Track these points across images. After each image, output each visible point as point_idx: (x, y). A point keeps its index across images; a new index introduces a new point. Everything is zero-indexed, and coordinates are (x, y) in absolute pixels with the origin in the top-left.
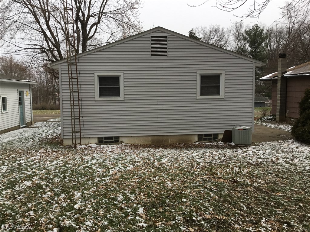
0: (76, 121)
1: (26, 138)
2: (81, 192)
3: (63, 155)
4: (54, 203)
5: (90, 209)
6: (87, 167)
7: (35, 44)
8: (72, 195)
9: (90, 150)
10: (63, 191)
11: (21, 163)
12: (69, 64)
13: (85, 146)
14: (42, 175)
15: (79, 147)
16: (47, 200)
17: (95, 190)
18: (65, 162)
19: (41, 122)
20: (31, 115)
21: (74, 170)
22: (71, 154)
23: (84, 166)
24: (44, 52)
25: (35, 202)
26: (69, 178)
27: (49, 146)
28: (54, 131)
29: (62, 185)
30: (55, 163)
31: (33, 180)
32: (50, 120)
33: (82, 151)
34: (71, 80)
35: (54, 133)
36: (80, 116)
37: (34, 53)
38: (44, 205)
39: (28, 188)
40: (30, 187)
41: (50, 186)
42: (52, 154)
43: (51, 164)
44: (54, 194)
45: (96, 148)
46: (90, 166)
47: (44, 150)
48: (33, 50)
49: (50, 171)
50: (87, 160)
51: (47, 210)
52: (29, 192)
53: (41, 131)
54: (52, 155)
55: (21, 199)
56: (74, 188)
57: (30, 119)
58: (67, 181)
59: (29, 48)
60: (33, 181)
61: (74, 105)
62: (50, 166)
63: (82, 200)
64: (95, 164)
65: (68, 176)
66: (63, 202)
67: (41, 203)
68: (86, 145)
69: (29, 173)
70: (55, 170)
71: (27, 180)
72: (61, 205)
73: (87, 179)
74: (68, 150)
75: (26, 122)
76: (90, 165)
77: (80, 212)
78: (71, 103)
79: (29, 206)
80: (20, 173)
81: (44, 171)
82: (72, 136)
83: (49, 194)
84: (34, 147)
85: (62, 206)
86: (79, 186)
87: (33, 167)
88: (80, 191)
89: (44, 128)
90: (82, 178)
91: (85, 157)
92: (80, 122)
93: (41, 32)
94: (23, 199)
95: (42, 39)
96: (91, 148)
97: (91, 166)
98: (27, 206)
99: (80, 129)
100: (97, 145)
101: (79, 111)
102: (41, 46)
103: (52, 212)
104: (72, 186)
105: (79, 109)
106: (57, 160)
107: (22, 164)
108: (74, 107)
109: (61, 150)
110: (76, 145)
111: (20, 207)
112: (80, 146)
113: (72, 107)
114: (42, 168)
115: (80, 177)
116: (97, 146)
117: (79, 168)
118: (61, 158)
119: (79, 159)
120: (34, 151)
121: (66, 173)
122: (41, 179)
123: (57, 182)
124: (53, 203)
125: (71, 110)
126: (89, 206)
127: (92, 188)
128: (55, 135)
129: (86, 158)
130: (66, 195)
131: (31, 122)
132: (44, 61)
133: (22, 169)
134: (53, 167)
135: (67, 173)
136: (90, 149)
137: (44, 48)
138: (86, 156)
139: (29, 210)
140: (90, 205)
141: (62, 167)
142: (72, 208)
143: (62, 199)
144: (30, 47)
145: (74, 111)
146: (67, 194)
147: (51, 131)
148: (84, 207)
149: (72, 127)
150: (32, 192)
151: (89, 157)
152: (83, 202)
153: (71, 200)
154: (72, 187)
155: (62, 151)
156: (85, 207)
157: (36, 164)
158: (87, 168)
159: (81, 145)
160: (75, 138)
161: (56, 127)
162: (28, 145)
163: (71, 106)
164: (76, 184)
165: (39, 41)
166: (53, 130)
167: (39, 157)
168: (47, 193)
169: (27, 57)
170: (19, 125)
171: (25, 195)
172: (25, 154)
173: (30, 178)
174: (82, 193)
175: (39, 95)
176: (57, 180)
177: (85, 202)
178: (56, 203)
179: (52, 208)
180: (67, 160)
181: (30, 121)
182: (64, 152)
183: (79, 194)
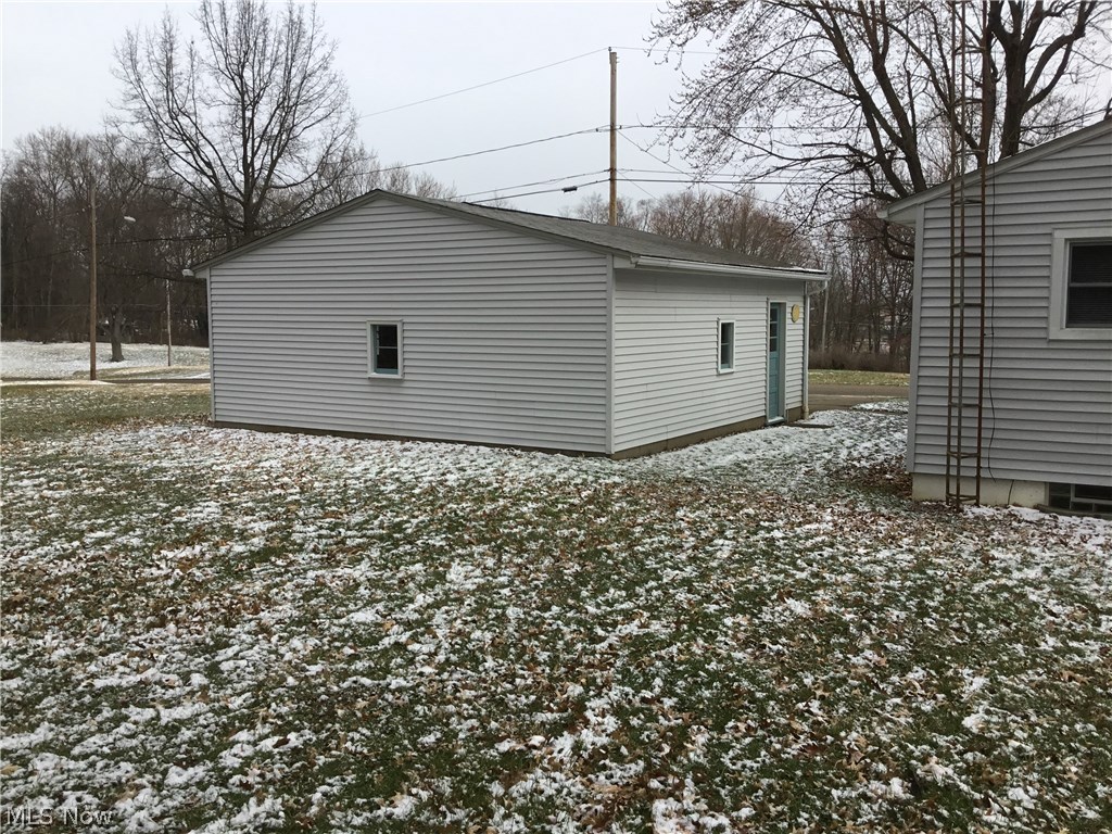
0: (965, 413)
1: (786, 458)
2: (986, 677)
3: (911, 533)
4: (889, 691)
5: (1023, 745)
6: (1005, 588)
7: (831, 143)
8: (951, 678)
9: (1016, 530)
10: (919, 659)
11: (773, 539)
12: (957, 203)
13: (996, 512)
14: (843, 588)
15: (971, 512)
16: (864, 674)
17: (1040, 678)
18: (922, 558)
19: (832, 412)
20: (803, 385)
21: (956, 592)
22: (941, 534)
23: (995, 583)
24: (859, 166)
25: (826, 673)
26: (938, 617)
27: (861, 496)
28: (876, 445)
29: (914, 635)
30: (883, 554)
31: (813, 598)
32: (863, 406)
33: (981, 529)
34: (957, 263)
35: (877, 451)
36: (981, 398)
37: (825, 175)
38: (855, 692)
39: (800, 623)
40: (805, 619)
41: (874, 632)
42: (872, 522)
43: (872, 558)
44: (888, 661)
45: (1039, 523)
46: (1016, 586)
47: (846, 506)
48: (823, 163)
49: (871, 581)
50: (1002, 565)
51: (864, 710)
52: (802, 635)
53: (834, 441)
54: (874, 527)
55: (778, 653)
56: (959, 654)
57: (800, 399)
58: (933, 627)
59: (813, 159)
60: (815, 603)
61: (962, 356)
62: (868, 562)
63: (991, 705)
64: (1037, 585)
65: (936, 610)
66: (922, 696)
67: (844, 680)
68: (996, 506)
69: (800, 575)
70: (888, 580)
71: (798, 597)
72: (914, 705)
73: (1007, 634)
74: (928, 515)
75: (787, 408)
76: (1015, 582)
77: (984, 745)
78: (951, 348)
79: (808, 681)
80: (774, 569)
81: (851, 575)
82: (948, 470)
83: (870, 657)
84: (810, 490)
85: (918, 708)
86: (977, 653)
87: (812, 555)
88: (981, 670)
89: (843, 432)
90: (988, 625)
91: (993, 552)
92: (980, 418)
93: (855, 97)
94: (784, 654)
95: (856, 123)
96: (1019, 522)
97: (1022, 587)
98: (800, 683)
99: (979, 444)
100: (1042, 511)
101: (981, 378)
102: (851, 149)
103: (883, 721)
104: (950, 648)
105: (981, 368)
106: (892, 546)
107: (777, 543)
108: (961, 363)
109: (903, 513)
110: (959, 501)
111: (779, 679)
112: (975, 510)
113: (956, 363)
114: (841, 565)
115: (980, 620)
116: (1042, 515)
117: (976, 589)
118: (906, 540)
119: (970, 554)
120: (811, 506)
121: (927, 597)
122: (841, 600)
123: (896, 622)
124: (883, 691)
125: (951, 373)
126: (1019, 734)
127: (1030, 672)
128: (881, 458)
129: (1002, 556)
130: (929, 674)
131: (802, 409)
132: (856, 199)
133: (777, 559)
134: (879, 568)
135: (932, 599)
136: (1015, 524)
137: (861, 154)
138: (1000, 549)
139: (806, 694)
140: (1022, 729)
141: (912, 575)
142: (955, 727)
143: (917, 684)
144: (815, 152)
145: (961, 378)
146: (933, 673)
147: (868, 444)
148: (998, 730)
149: (949, 437)
150: (814, 637)
151: (1010, 555)
152: (997, 713)
153: (950, 696)
154: (950, 651)
155: (906, 518)
156: (1006, 734)
157: (823, 550)
158: (1006, 595)
159: (977, 505)
160: (958, 477)
161: (884, 430)
162: (793, 483)
163: (951, 357)
164: (964, 644)
165: (845, 130)
166: (874, 442)
167: (830, 527)
168: (863, 651)
169: (803, 187)
170: (765, 417)
171: (792, 643)
172: (784, 511)
173: (805, 591)
174: (991, 681)
175: (825, 319)
176: (895, 614)
177: (1005, 716)
178: (898, 695)
179: (883, 709)
180: (928, 551)
181: (799, 405)
182: (915, 524)
183: (979, 682)
